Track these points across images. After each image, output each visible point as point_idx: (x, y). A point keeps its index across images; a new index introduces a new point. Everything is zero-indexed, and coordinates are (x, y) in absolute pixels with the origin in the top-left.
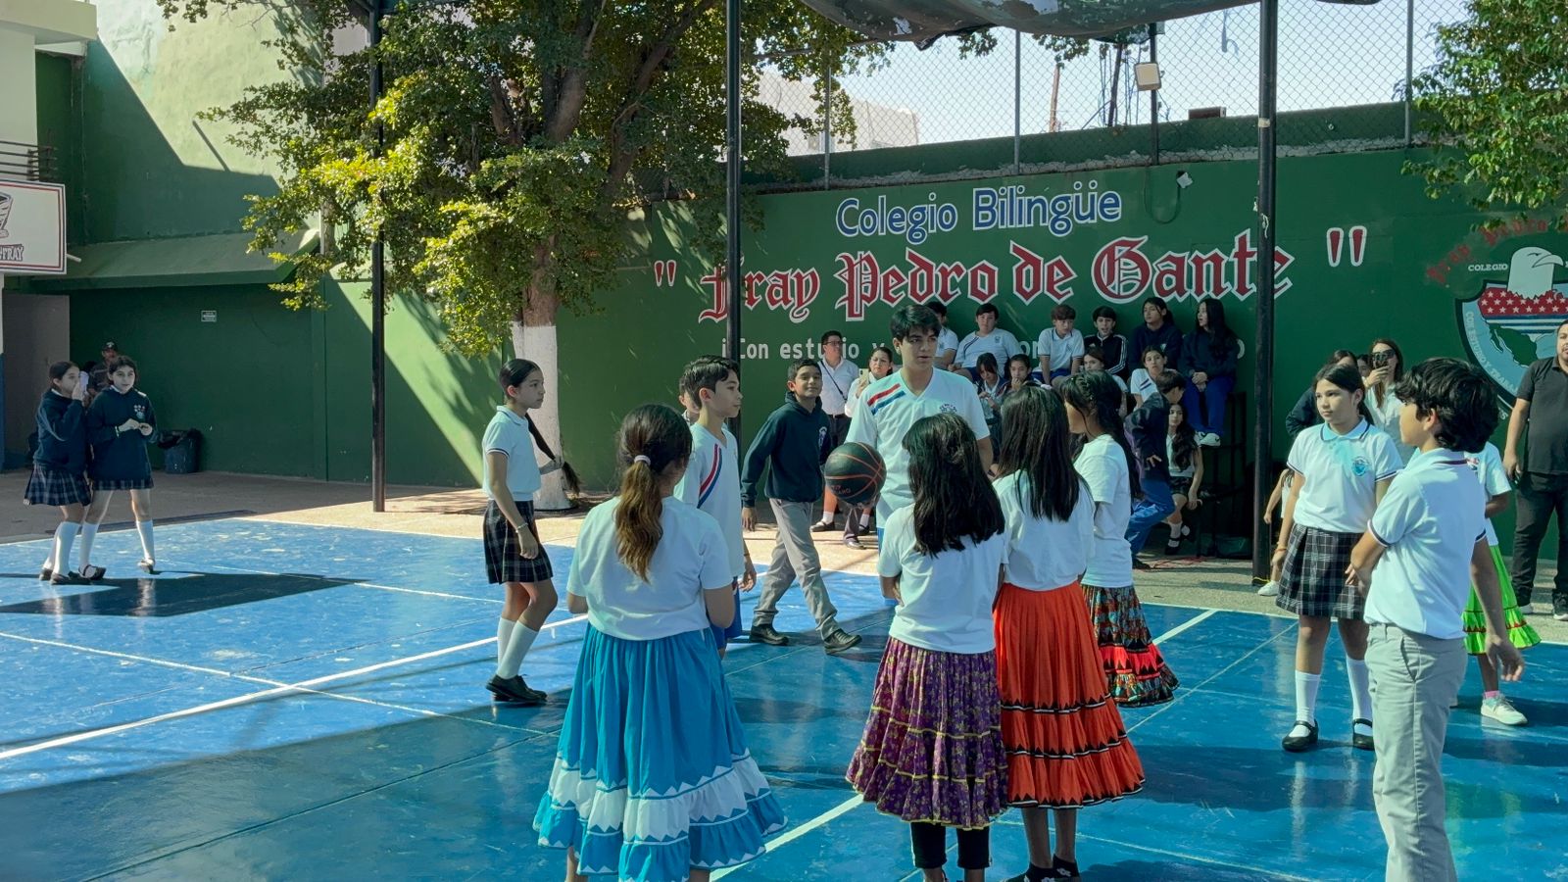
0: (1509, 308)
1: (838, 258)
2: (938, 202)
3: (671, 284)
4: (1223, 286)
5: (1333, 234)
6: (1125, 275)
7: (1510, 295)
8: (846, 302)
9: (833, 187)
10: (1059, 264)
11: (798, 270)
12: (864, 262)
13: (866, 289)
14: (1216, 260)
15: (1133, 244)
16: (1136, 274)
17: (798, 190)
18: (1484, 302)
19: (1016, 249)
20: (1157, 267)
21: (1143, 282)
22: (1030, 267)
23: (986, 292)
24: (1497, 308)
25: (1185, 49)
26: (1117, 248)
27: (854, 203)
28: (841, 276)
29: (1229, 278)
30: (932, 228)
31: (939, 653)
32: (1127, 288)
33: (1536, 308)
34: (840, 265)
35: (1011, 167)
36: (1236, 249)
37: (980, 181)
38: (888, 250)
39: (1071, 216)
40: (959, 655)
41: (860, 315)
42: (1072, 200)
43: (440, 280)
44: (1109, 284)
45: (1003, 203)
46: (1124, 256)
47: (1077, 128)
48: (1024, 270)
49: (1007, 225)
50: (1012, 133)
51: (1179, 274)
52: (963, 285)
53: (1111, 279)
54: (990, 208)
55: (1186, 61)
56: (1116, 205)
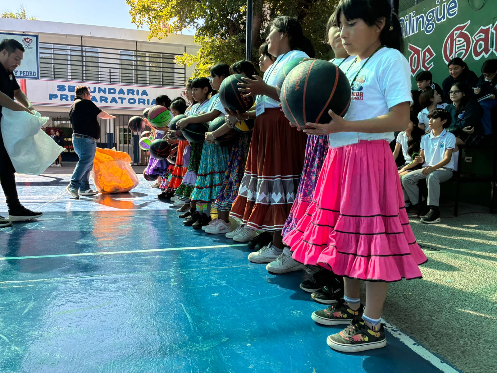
6: (458, 48)
15: (463, 28)
16: (464, 46)
19: (410, 47)
21: (467, 50)
22: (415, 55)
26: (455, 32)
39: (434, 20)
42: (435, 11)
44: (450, 55)
45: (406, 23)
46: (458, 37)
48: (413, 58)
49: (408, 35)
51: (486, 40)
53: (451, 52)
56: (455, 6)
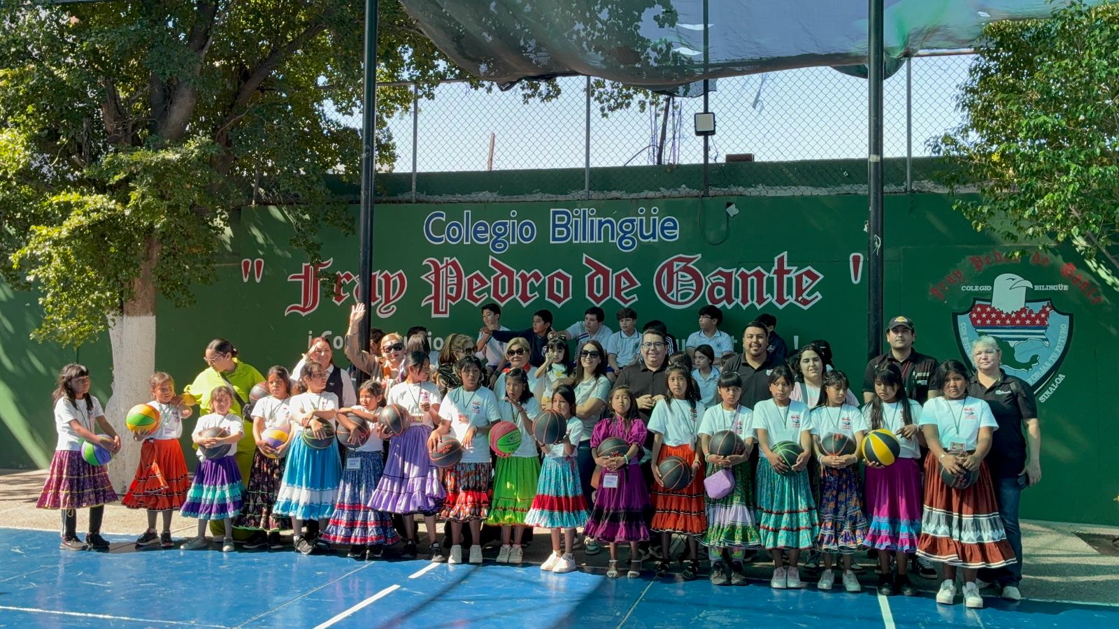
0: (993, 321)
1: (425, 262)
2: (519, 219)
3: (258, 280)
4: (765, 297)
5: (854, 257)
6: (682, 285)
7: (993, 310)
8: (432, 301)
9: (418, 201)
10: (626, 275)
11: (386, 272)
12: (450, 266)
13: (452, 290)
14: (759, 276)
15: (689, 261)
16: (692, 285)
17: (385, 202)
18: (974, 315)
19: (588, 261)
20: (709, 279)
22: (600, 276)
23: (561, 295)
24: (984, 320)
25: (729, 105)
26: (675, 263)
27: (442, 215)
28: (428, 278)
29: (770, 291)
30: (513, 240)
32: (684, 296)
33: (1013, 321)
34: (427, 268)
35: (581, 192)
36: (775, 267)
37: (556, 204)
38: (472, 258)
39: (635, 235)
41: (445, 313)
42: (637, 223)
43: (41, 268)
44: (668, 292)
45: (576, 222)
46: (681, 270)
48: (595, 279)
49: (580, 240)
50: (581, 165)
51: (728, 286)
52: (541, 289)
53: (670, 288)
54: (565, 226)
55: (729, 115)
56: (675, 228)
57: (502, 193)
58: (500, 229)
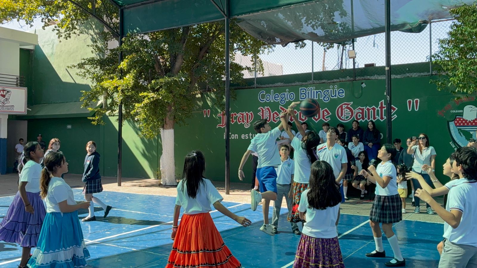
0: (464, 124)
1: (259, 109)
2: (289, 92)
3: (209, 116)
4: (376, 117)
5: (409, 101)
6: (346, 114)
7: (464, 120)
9: (257, 87)
10: (326, 110)
11: (247, 112)
12: (267, 110)
14: (374, 109)
15: (348, 104)
16: (349, 113)
17: (247, 88)
18: (456, 122)
20: (356, 111)
21: (352, 116)
23: (304, 119)
24: (460, 124)
25: (363, 46)
26: (343, 106)
27: (264, 92)
28: (260, 114)
29: (378, 115)
30: (287, 100)
31: (319, 239)
32: (347, 117)
33: (472, 124)
34: (260, 111)
35: (311, 81)
36: (380, 106)
37: (301, 86)
38: (274, 106)
39: (329, 96)
40: (326, 239)
42: (330, 91)
43: (139, 116)
44: (341, 116)
45: (308, 92)
46: (346, 108)
47: (330, 70)
50: (311, 71)
51: (362, 113)
53: (342, 115)
54: (305, 94)
55: (363, 50)
56: (343, 93)
57: (285, 83)
58: (283, 96)
